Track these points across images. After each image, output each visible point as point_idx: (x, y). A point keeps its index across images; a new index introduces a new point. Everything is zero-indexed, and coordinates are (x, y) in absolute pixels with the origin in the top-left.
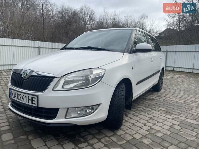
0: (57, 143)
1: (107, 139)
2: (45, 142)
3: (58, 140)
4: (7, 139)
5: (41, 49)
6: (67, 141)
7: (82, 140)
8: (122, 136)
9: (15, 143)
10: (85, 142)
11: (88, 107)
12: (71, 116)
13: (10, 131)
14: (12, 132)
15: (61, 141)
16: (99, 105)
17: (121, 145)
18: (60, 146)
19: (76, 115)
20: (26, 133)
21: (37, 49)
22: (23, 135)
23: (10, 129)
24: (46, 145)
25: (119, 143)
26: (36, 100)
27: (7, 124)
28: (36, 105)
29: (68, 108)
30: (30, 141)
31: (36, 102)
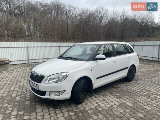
0: (47, 107)
1: (71, 108)
2: (42, 106)
3: (48, 106)
4: (27, 103)
5: (61, 48)
6: (51, 107)
7: (59, 107)
8: (79, 108)
9: (30, 106)
10: (59, 108)
11: (60, 91)
12: (52, 95)
13: (30, 100)
14: (30, 101)
15: (49, 107)
16: (65, 91)
17: (76, 111)
18: (47, 109)
19: (54, 95)
20: (36, 102)
21: (58, 48)
22: (34, 102)
23: (30, 99)
24: (42, 108)
25: (75, 111)
26: (37, 87)
27: (30, 96)
28: (37, 89)
29: (50, 92)
30: (36, 105)
31: (37, 88)
